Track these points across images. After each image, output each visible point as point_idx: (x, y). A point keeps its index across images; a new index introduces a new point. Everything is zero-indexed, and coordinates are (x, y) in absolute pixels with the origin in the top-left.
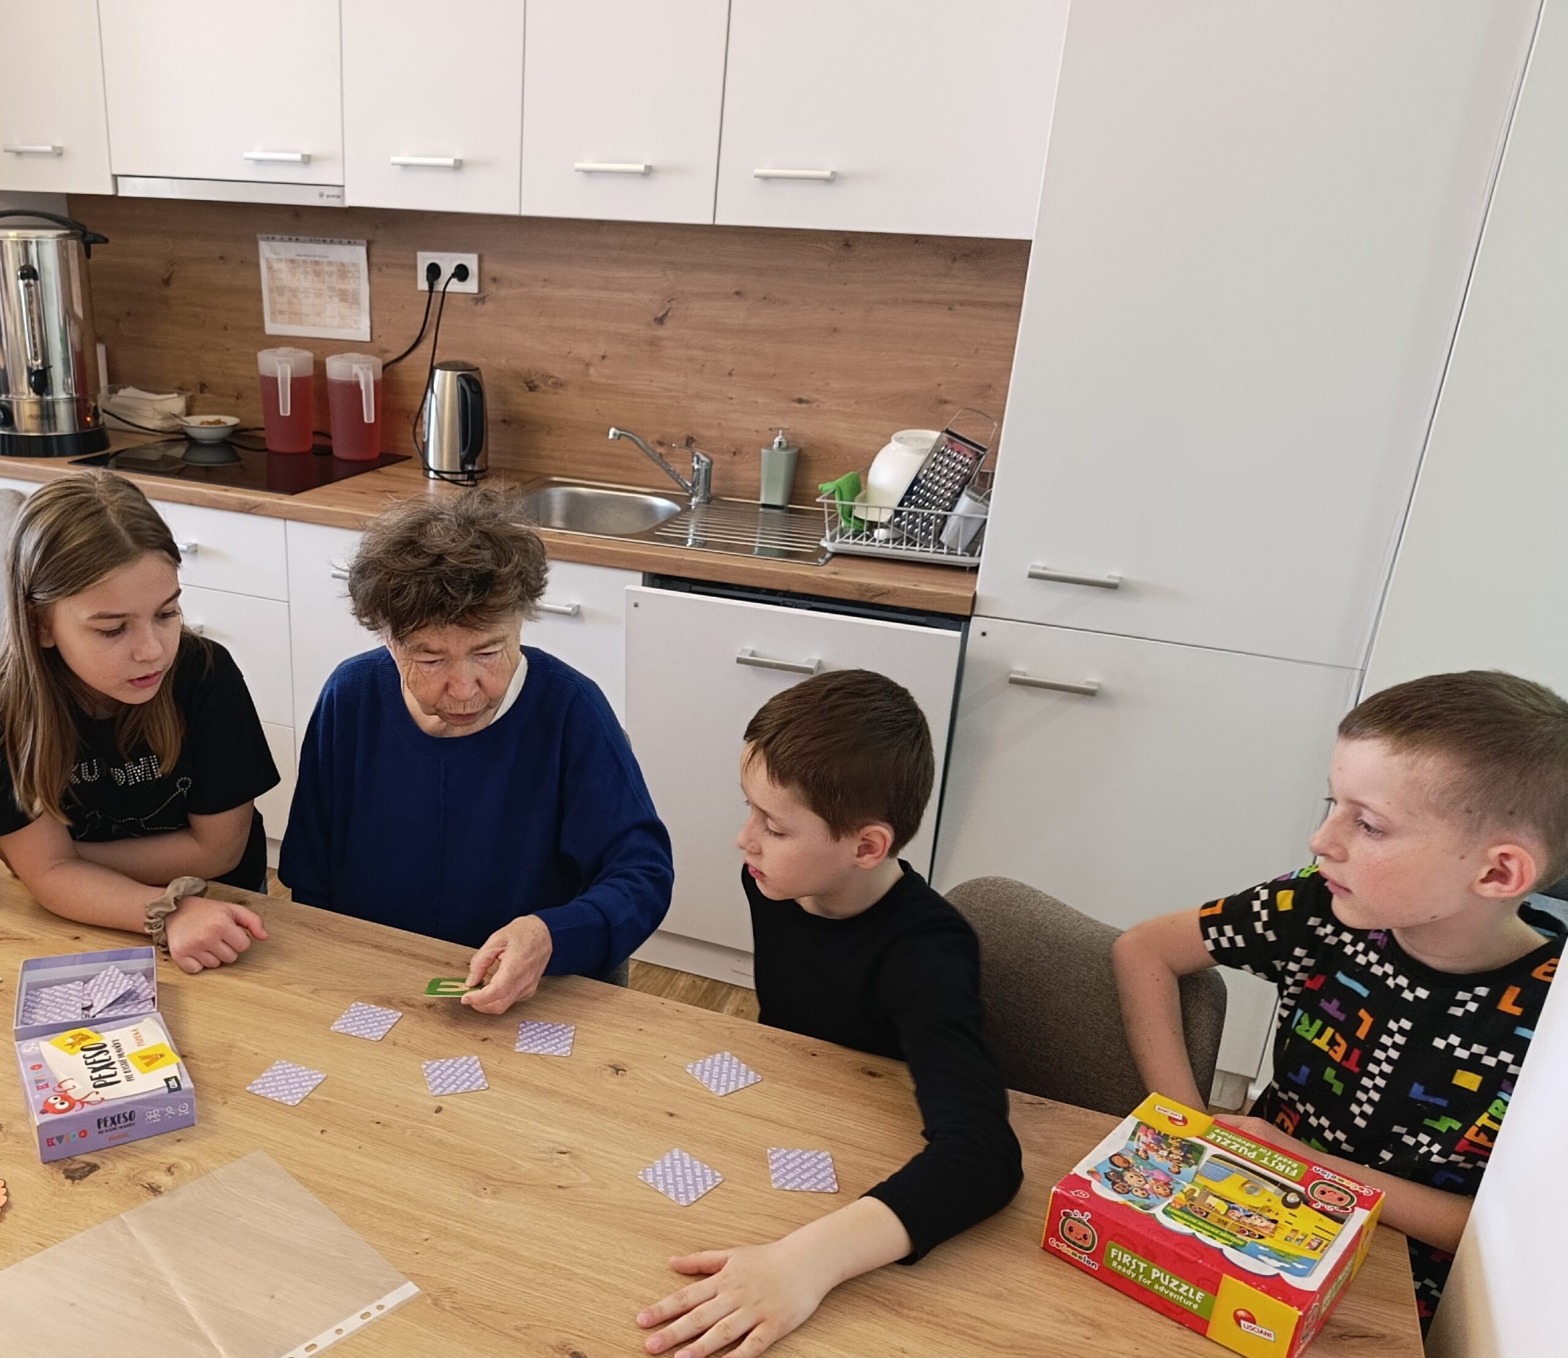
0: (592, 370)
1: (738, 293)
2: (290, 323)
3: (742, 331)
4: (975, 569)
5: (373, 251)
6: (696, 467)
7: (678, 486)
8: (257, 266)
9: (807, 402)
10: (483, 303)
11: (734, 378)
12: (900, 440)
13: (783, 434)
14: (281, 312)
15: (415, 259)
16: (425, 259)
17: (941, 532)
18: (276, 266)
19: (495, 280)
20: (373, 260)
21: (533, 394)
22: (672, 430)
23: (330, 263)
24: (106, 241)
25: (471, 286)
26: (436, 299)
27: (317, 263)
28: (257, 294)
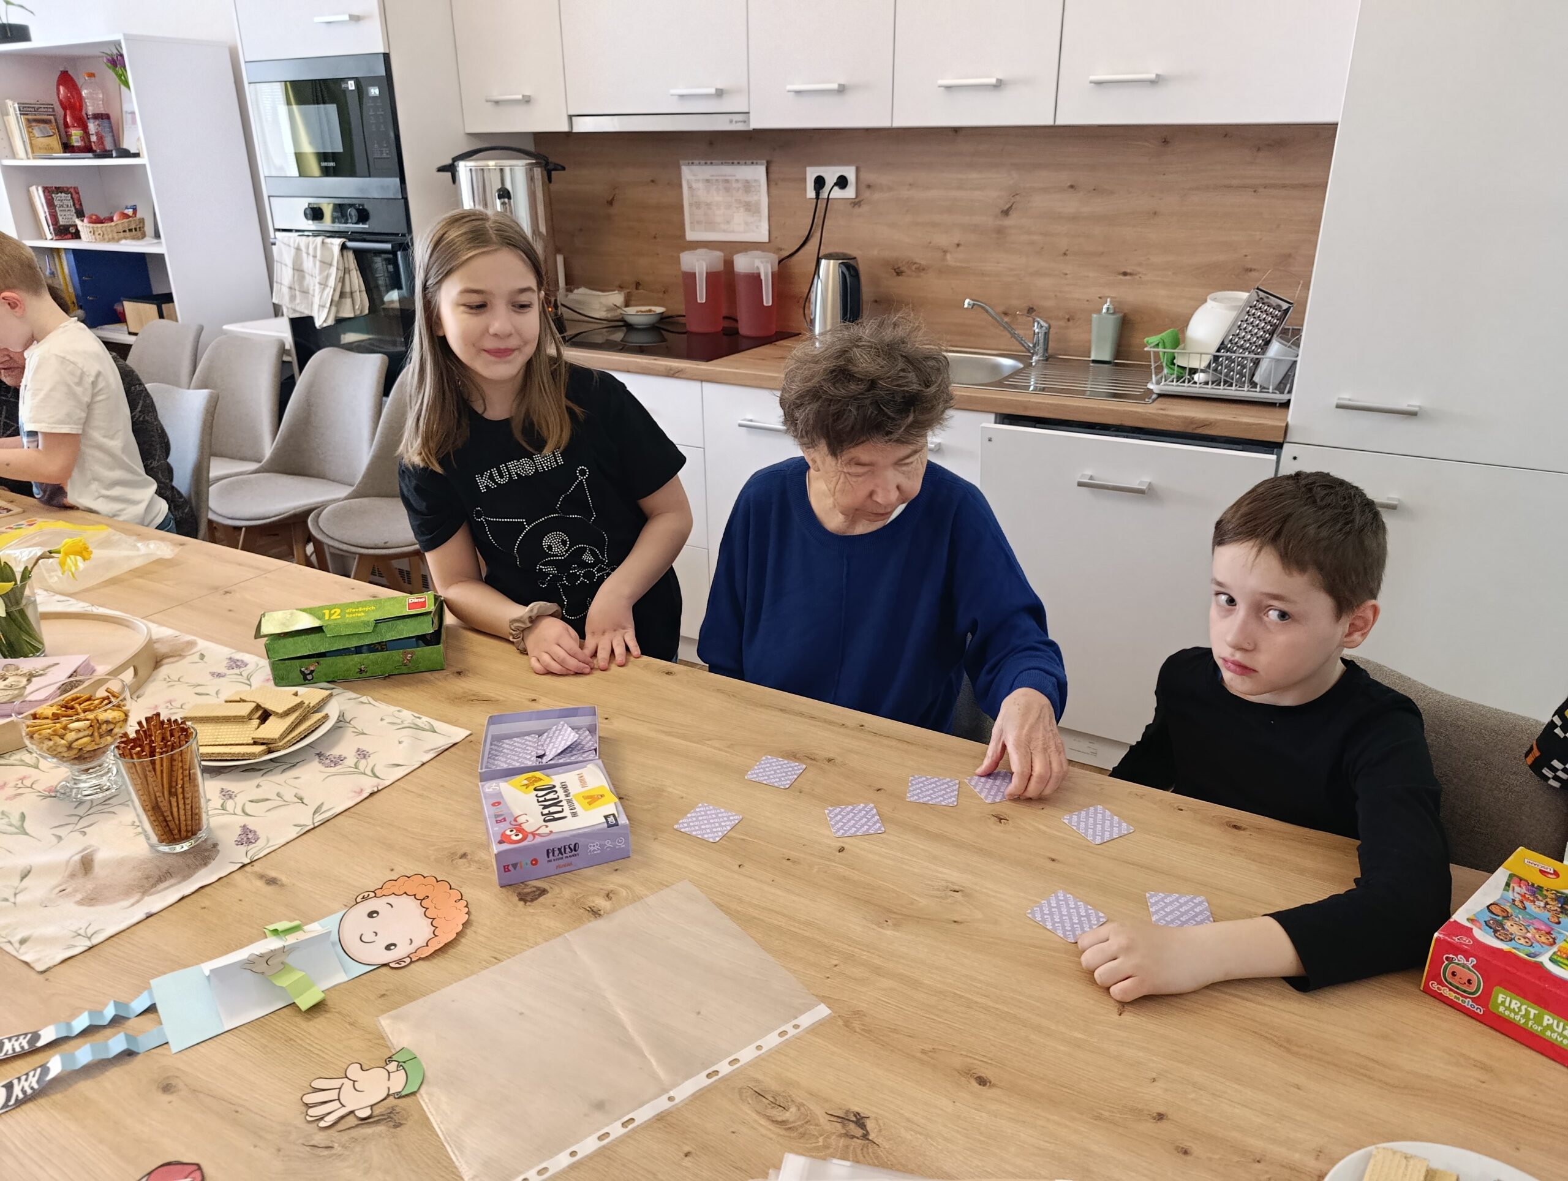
0: (948, 256)
1: (1072, 187)
2: (706, 231)
3: (1074, 218)
4: (1286, 405)
5: (773, 168)
6: (1037, 331)
7: (1022, 348)
8: (680, 186)
9: (1131, 274)
10: (860, 206)
11: (1068, 258)
12: (1214, 300)
13: (1111, 302)
14: (698, 222)
15: (805, 173)
16: (812, 173)
17: (1253, 375)
18: (694, 186)
19: (869, 186)
20: (772, 176)
21: (900, 278)
22: (1015, 302)
23: (737, 181)
24: (564, 169)
25: (850, 192)
26: (822, 205)
27: (727, 181)
28: (680, 208)
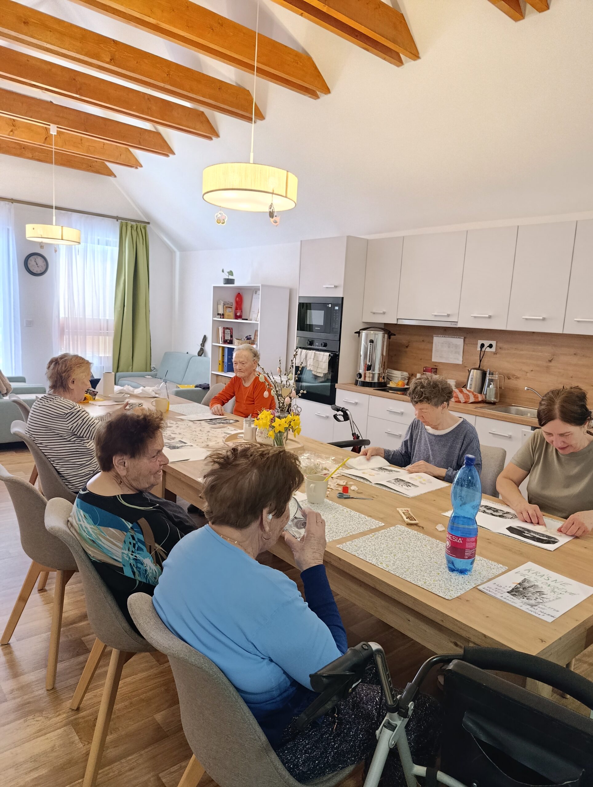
0: (528, 374)
2: (439, 359)
3: (576, 365)
8: (432, 343)
10: (496, 354)
11: (573, 378)
14: (437, 356)
15: (477, 342)
16: (480, 342)
18: (437, 343)
19: (500, 348)
20: (465, 342)
21: (509, 380)
23: (453, 343)
24: (394, 335)
25: (493, 349)
26: (482, 353)
27: (449, 343)
28: (431, 350)
